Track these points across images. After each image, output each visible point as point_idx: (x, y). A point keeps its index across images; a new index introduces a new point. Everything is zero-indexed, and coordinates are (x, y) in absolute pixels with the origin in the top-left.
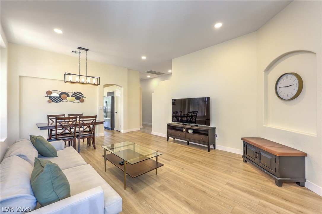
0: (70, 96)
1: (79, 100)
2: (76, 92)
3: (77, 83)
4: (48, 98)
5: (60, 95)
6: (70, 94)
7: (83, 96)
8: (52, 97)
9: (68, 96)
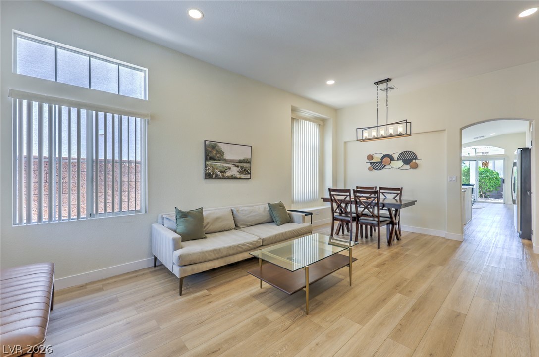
0: (396, 159)
1: (409, 165)
2: (404, 152)
3: (374, 139)
4: (369, 165)
5: (382, 158)
6: (396, 156)
7: (416, 156)
8: (373, 163)
9: (392, 159)
